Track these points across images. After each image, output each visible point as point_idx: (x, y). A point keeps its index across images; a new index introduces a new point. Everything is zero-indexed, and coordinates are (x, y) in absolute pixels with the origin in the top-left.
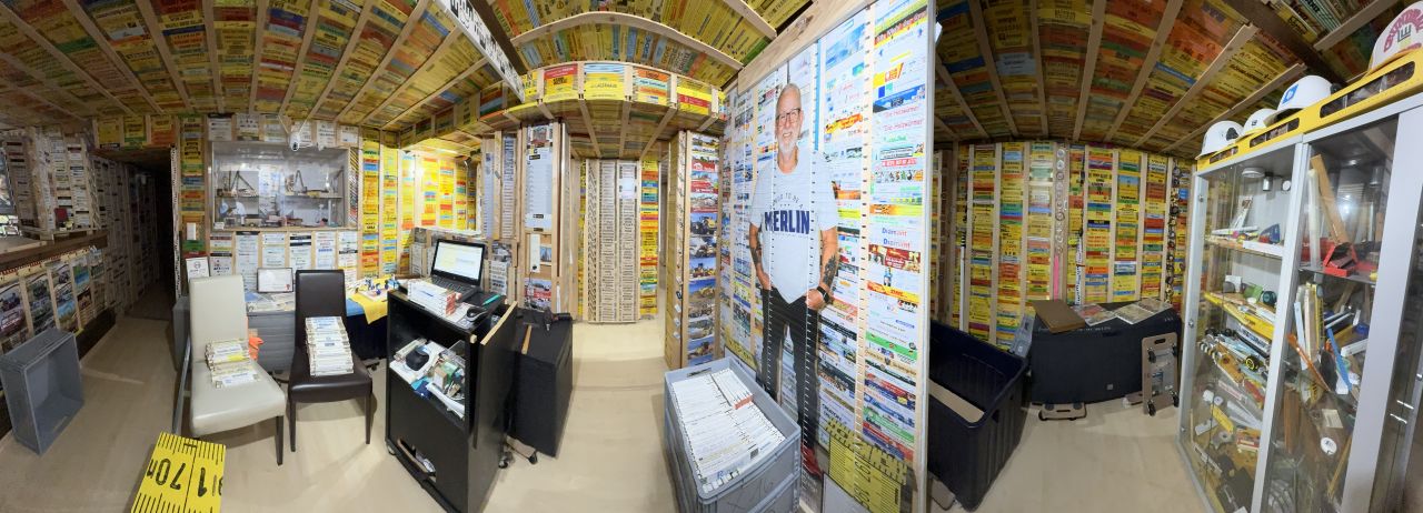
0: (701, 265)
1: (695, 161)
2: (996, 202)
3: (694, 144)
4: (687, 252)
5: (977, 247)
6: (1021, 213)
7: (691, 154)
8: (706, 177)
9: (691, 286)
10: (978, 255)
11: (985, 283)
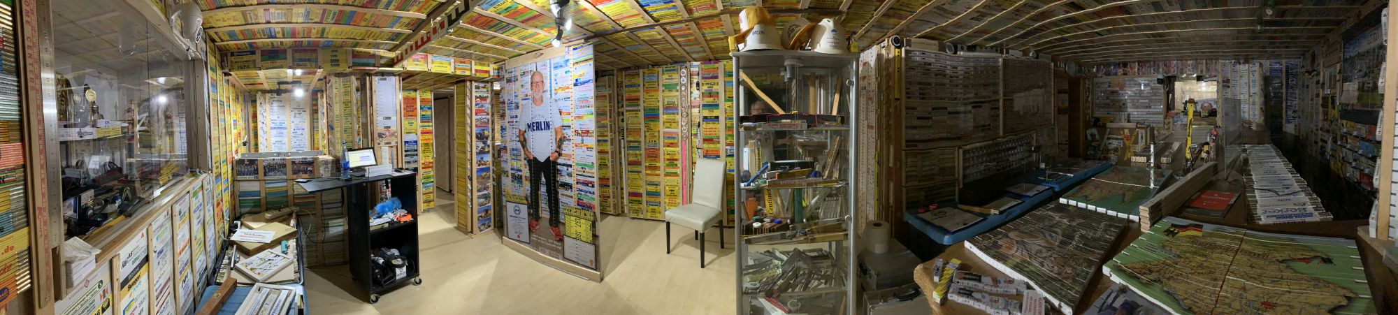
0: (482, 158)
1: (476, 97)
2: (641, 108)
3: (476, 88)
4: (474, 151)
5: (631, 139)
6: (658, 114)
7: (474, 94)
8: (482, 106)
9: (477, 171)
10: (632, 144)
11: (638, 163)
